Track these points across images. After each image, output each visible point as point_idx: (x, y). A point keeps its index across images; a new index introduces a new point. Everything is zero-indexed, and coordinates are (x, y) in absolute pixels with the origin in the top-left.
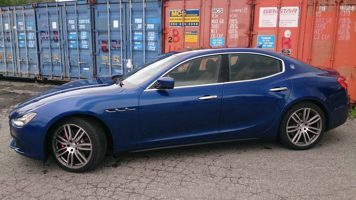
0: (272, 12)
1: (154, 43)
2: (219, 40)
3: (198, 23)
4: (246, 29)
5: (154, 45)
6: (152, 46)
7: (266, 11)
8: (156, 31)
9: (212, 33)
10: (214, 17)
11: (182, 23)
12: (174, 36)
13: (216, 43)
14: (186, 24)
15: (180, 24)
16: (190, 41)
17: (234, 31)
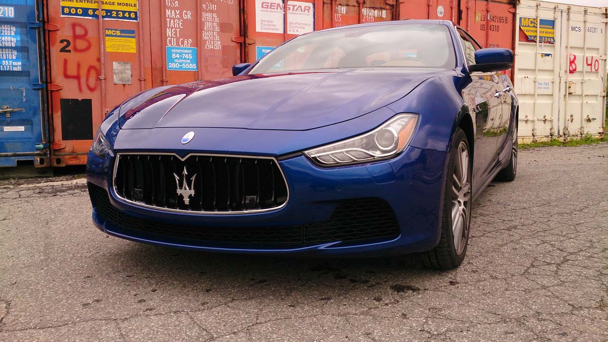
0: (276, 7)
1: (15, 53)
2: (186, 51)
3: (136, 13)
4: (233, 34)
5: (14, 57)
6: (9, 60)
7: (265, 5)
8: (22, 23)
9: (169, 36)
10: (171, 4)
11: (94, 10)
12: (76, 37)
13: (178, 57)
14: (107, 13)
15: (90, 12)
16: (118, 51)
17: (213, 36)
